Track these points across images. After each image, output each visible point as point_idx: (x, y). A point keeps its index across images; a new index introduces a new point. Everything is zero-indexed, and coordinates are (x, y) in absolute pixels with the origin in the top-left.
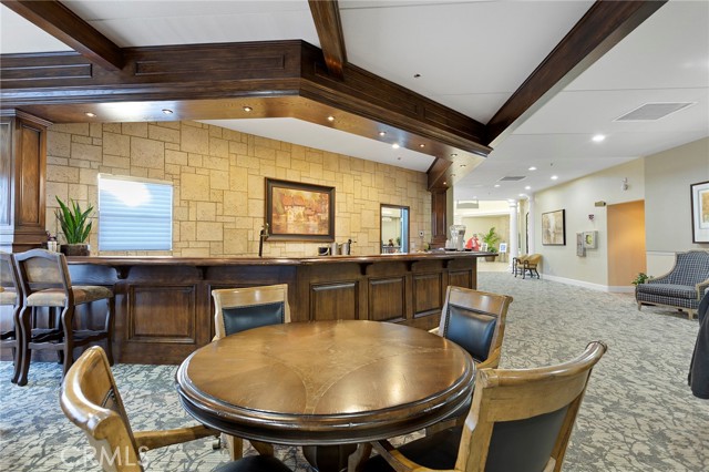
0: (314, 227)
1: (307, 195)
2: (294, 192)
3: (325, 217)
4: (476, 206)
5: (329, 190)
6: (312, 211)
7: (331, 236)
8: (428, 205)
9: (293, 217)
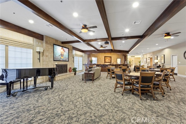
0: (109, 61)
1: (108, 58)
2: (107, 57)
3: (110, 60)
4: (134, 57)
5: (111, 57)
6: (109, 59)
7: (111, 62)
8: (124, 58)
9: (107, 60)
